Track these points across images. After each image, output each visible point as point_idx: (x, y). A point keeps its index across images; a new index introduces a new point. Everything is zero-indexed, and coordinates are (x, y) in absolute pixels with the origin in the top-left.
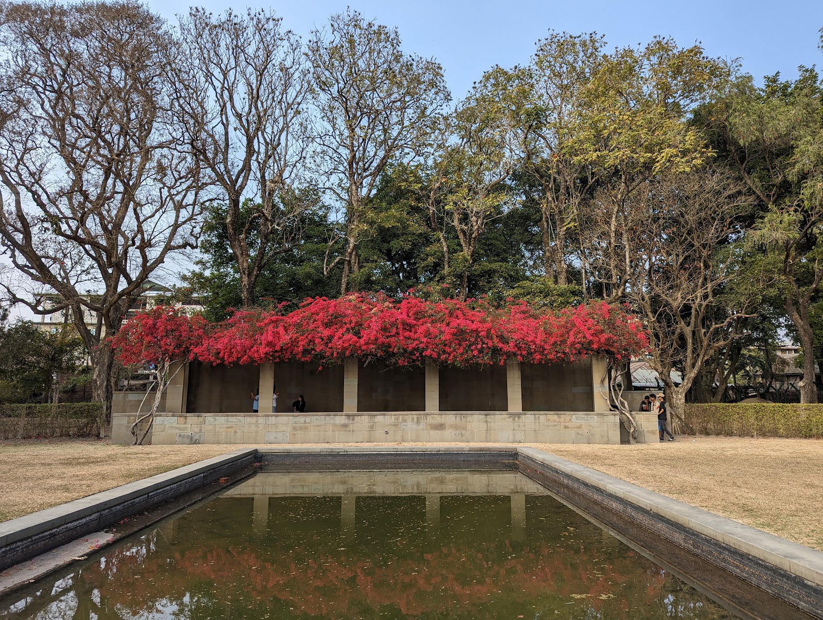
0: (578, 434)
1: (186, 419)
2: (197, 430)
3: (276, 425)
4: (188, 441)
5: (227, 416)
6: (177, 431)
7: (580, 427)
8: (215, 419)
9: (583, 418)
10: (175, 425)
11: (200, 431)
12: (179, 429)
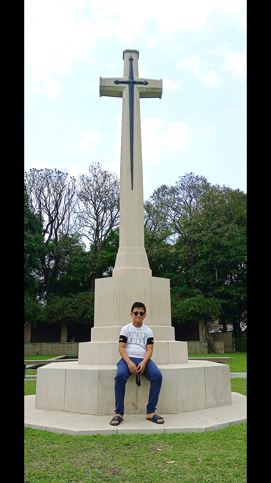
0: (191, 350)
1: (35, 345)
2: (40, 349)
3: (71, 347)
4: (36, 354)
5: (52, 344)
6: (32, 350)
7: (192, 347)
8: (47, 345)
9: (193, 344)
10: (31, 348)
11: (41, 350)
12: (33, 349)
